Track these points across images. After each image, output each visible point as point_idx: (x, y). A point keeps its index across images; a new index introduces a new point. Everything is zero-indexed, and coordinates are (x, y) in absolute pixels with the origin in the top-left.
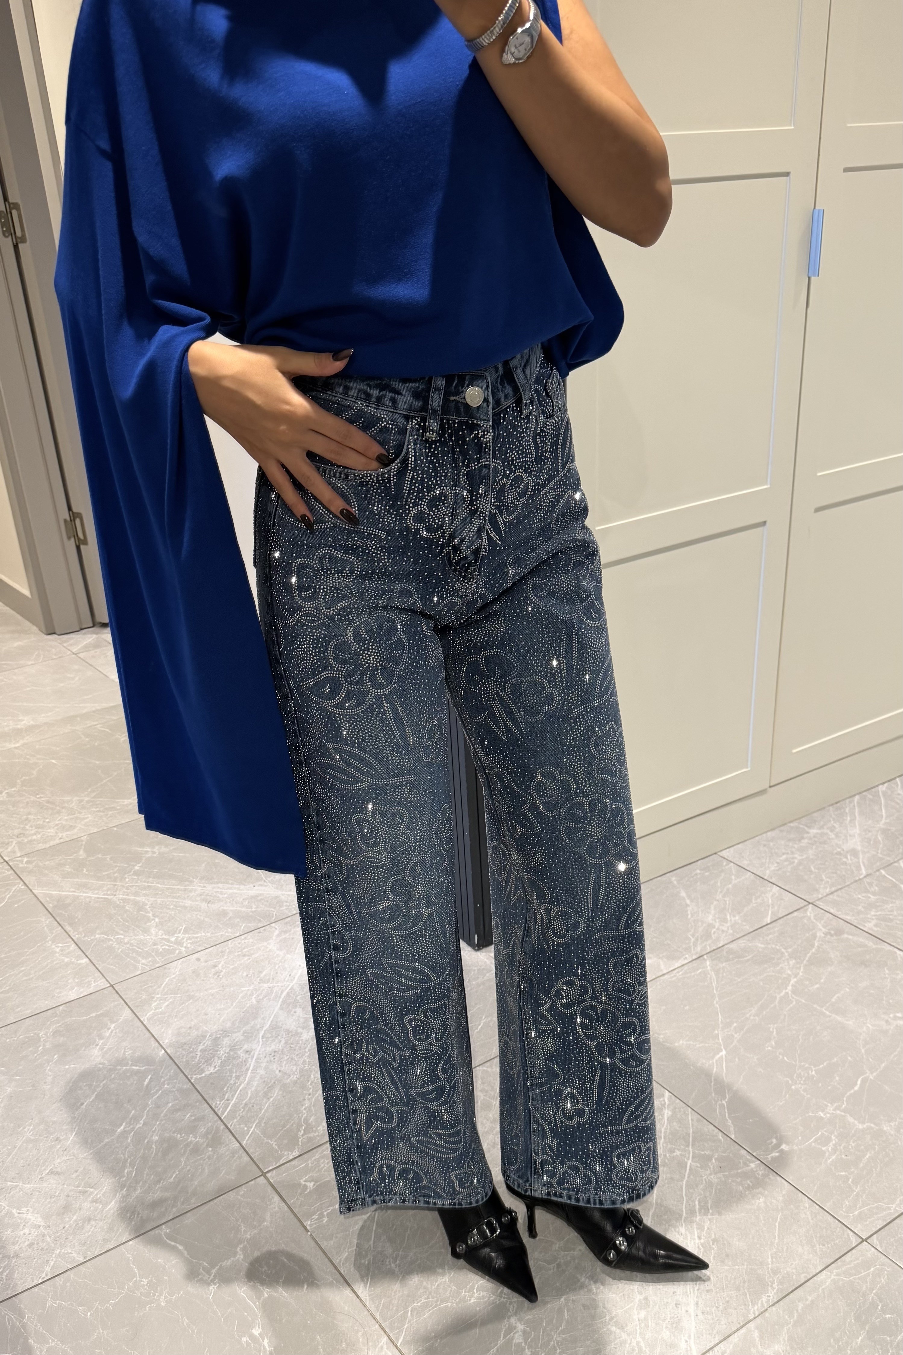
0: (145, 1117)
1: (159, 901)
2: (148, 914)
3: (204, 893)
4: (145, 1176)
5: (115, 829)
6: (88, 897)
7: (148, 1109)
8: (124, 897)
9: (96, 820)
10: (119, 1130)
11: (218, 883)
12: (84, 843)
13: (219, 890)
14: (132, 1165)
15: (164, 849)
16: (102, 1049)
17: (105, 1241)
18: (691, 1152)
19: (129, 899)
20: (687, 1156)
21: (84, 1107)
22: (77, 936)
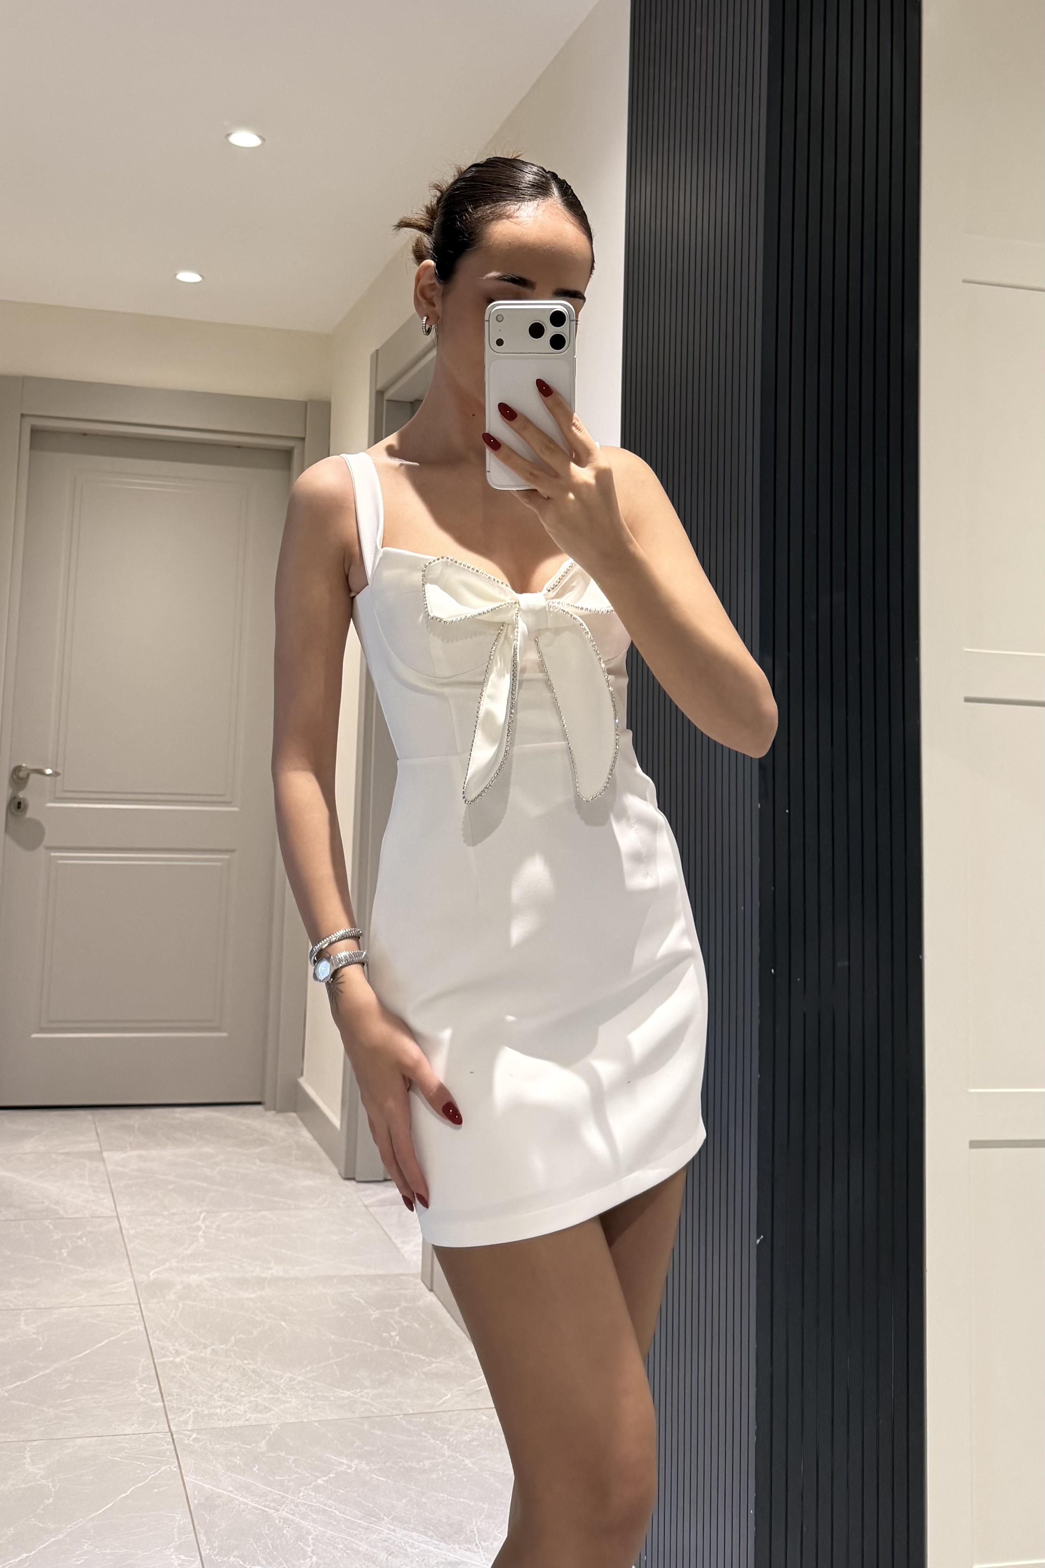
1: (329, 1533)
2: (305, 1548)
3: (390, 1538)
5: (317, 1424)
6: (245, 1504)
8: (288, 1515)
9: (300, 1407)
11: (413, 1530)
12: (271, 1433)
13: (411, 1541)
15: (364, 1466)
19: (292, 1521)
22: (208, 1551)
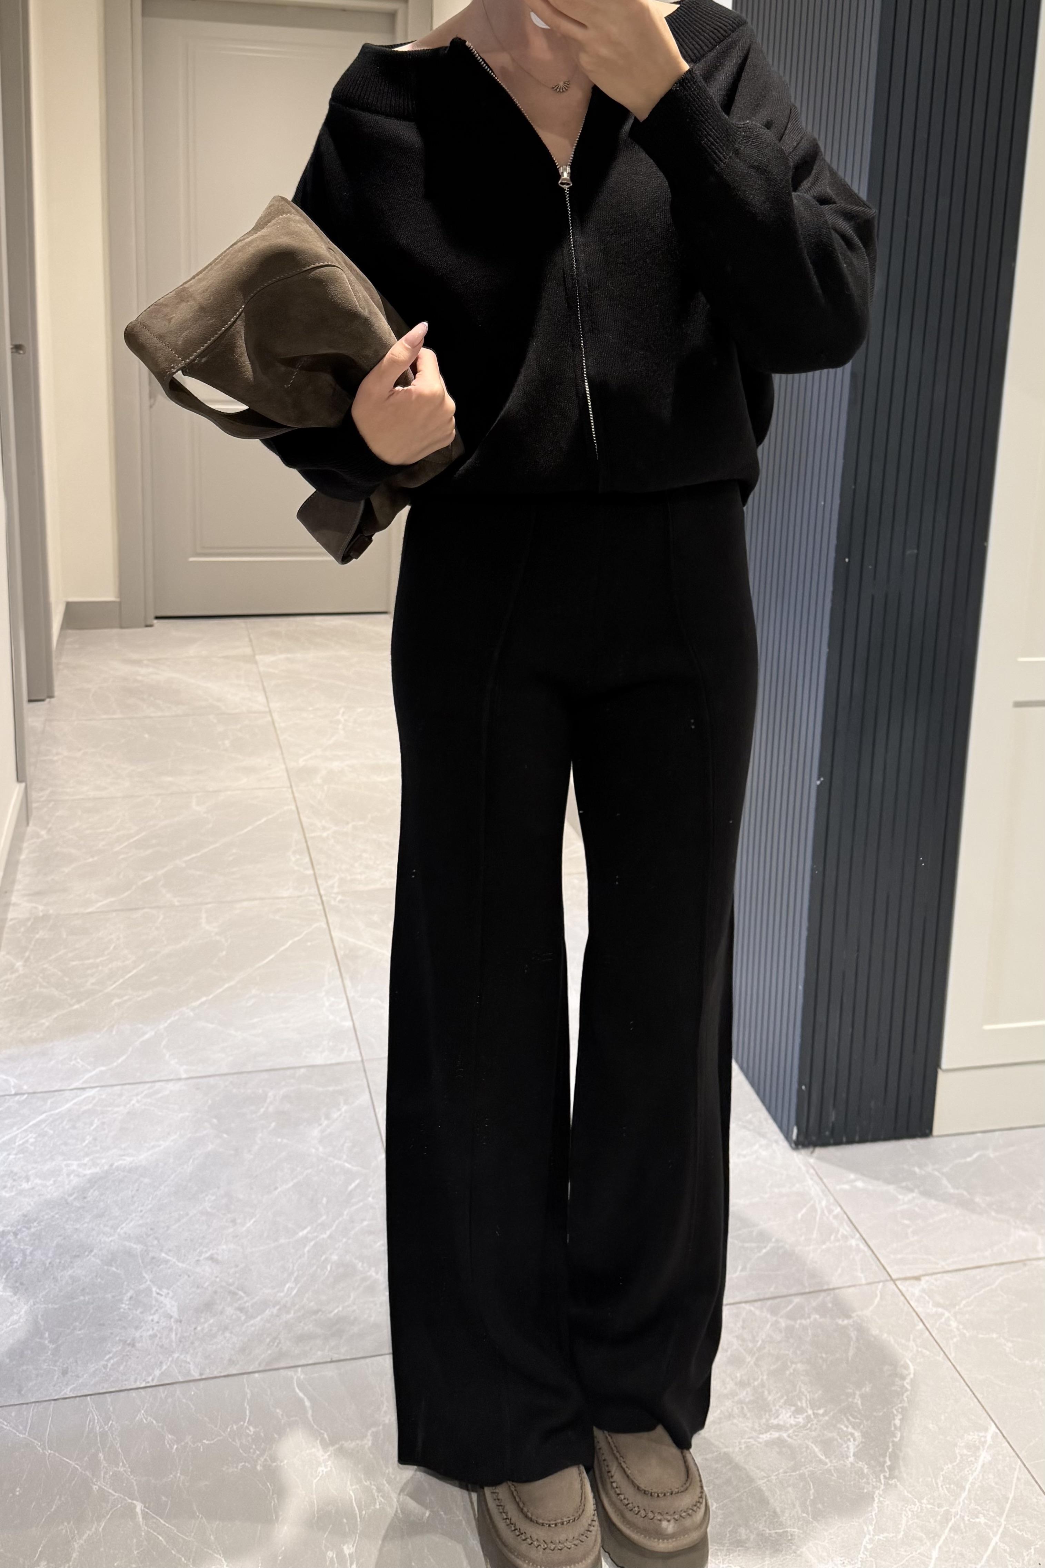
0: (334, 1228)
4: (305, 1300)
7: (341, 1219)
10: (301, 1234)
14: (296, 1281)
16: (323, 1131)
17: (231, 1362)
18: (1003, 1526)
20: (995, 1529)
21: (276, 1192)
22: (352, 993)
